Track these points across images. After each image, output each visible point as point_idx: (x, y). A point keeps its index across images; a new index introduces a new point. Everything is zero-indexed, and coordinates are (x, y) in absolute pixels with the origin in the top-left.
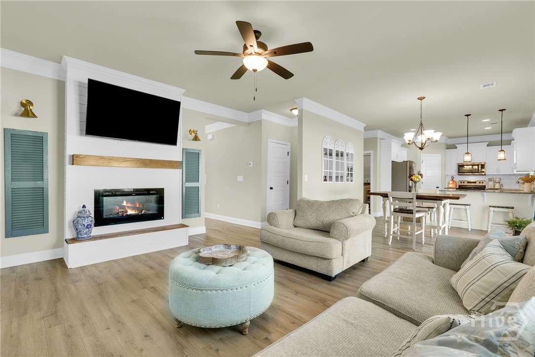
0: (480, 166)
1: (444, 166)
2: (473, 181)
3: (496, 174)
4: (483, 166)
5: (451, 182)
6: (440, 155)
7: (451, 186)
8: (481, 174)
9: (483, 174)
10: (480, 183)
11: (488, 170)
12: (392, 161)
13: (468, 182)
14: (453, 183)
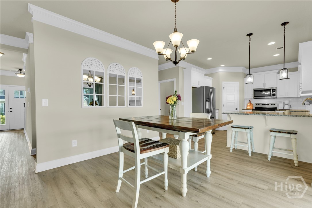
0: (271, 91)
1: (242, 91)
2: (266, 103)
3: (286, 97)
4: (274, 90)
5: (249, 104)
6: (238, 82)
7: (249, 108)
8: (272, 97)
9: (274, 97)
10: (272, 105)
11: (278, 94)
12: (193, 87)
13: (263, 104)
14: (250, 105)
